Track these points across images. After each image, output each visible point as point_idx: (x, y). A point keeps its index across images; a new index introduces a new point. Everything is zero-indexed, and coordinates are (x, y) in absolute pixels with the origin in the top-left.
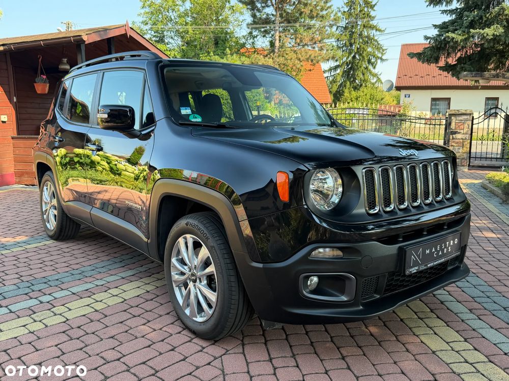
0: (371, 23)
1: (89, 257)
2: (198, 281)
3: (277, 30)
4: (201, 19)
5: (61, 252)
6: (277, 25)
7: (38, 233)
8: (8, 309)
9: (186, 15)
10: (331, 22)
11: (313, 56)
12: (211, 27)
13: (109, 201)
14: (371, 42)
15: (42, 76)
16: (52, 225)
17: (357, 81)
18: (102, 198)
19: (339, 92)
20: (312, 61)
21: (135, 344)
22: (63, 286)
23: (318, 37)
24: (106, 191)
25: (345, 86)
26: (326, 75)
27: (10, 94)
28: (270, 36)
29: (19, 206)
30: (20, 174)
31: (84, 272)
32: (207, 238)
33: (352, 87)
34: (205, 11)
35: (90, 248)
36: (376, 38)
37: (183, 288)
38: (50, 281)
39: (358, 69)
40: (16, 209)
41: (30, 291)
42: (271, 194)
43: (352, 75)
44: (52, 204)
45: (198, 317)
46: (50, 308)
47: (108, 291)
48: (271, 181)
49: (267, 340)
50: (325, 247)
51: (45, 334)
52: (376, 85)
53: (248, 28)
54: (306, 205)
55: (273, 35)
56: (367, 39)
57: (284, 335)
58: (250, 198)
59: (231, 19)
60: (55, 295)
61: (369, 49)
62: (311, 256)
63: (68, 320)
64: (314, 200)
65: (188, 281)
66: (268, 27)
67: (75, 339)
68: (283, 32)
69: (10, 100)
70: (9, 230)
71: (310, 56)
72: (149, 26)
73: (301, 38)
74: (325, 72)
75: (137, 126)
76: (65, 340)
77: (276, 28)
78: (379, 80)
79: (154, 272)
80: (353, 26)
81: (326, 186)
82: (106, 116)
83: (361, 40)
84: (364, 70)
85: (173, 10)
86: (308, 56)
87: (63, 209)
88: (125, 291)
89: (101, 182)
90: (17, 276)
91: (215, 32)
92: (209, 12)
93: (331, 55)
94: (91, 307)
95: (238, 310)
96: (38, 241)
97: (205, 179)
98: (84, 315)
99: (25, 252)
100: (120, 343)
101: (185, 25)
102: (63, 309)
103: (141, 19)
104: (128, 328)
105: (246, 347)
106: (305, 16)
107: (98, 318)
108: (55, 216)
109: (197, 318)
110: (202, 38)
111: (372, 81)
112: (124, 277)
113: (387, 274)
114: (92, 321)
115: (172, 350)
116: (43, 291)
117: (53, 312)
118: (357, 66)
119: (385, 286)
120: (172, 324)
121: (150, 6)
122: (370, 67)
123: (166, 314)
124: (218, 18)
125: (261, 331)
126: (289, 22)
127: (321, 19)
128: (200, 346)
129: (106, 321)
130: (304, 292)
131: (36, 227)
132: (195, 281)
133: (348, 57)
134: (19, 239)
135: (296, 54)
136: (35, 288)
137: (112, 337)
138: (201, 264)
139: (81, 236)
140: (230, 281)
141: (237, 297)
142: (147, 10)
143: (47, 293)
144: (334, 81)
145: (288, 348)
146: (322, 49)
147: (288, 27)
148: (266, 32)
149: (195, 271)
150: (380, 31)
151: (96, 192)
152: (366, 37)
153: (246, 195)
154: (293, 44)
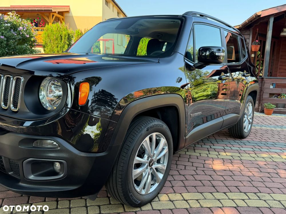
15: (256, 41)
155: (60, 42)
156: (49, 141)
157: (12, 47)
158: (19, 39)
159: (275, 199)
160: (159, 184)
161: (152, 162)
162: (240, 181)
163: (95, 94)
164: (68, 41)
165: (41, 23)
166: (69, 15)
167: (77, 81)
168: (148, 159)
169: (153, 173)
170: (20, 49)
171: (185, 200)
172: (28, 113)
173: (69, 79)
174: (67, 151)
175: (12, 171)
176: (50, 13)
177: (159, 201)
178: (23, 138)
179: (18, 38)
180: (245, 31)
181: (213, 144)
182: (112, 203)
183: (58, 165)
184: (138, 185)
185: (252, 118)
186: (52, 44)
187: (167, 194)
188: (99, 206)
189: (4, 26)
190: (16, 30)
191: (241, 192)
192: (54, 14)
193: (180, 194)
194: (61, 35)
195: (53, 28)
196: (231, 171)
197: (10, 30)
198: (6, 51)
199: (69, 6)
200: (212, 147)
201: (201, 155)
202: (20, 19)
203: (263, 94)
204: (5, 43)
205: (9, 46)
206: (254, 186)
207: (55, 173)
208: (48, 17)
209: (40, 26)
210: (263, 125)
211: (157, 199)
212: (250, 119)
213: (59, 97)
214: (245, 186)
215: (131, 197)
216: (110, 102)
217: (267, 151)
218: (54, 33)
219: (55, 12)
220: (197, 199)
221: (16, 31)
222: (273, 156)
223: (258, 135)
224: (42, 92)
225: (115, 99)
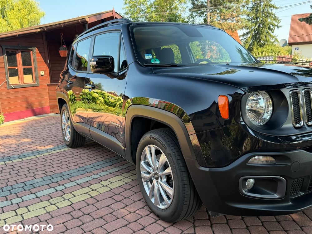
0: (270, 3)
1: (90, 159)
2: (159, 178)
3: (208, 11)
4: (160, 9)
5: (73, 156)
6: (208, 8)
7: (60, 143)
8: (35, 195)
9: (151, 7)
10: (244, 4)
11: (232, 26)
12: (166, 13)
13: (103, 123)
14: (270, 16)
15: (63, 46)
16: (68, 138)
17: (261, 41)
18: (99, 121)
19: (250, 49)
20: (232, 29)
21: (116, 224)
22: (72, 179)
23: (235, 14)
24: (102, 116)
25: (254, 45)
26: (241, 38)
27: (45, 58)
28: (204, 15)
29: (51, 127)
30: (52, 107)
31: (86, 169)
32: (165, 148)
33: (258, 45)
34: (163, 3)
35: (91, 153)
36: (273, 13)
37: (149, 183)
38: (64, 175)
39: (262, 33)
40: (49, 128)
41: (51, 182)
42: (215, 113)
43: (258, 37)
44: (68, 124)
45: (161, 205)
46: (62, 195)
47: (101, 183)
48: (214, 102)
49: (212, 223)
50: (259, 156)
51: (57, 214)
52: (275, 43)
53: (190, 11)
54: (244, 121)
55: (206, 15)
56: (267, 14)
57: (225, 220)
58: (196, 117)
59: (179, 7)
60: (66, 185)
61: (269, 21)
62: (248, 163)
63: (72, 204)
64: (250, 117)
65: (153, 178)
66: (203, 10)
67: (76, 218)
68: (212, 13)
69: (46, 62)
70: (43, 141)
71: (230, 26)
72: (129, 15)
73: (224, 15)
74: (240, 36)
75: (116, 70)
76: (69, 219)
77: (208, 10)
78: (276, 40)
79: (131, 169)
80: (258, 6)
81: (258, 106)
82: (95, 63)
83: (263, 15)
84: (266, 34)
85: (143, 4)
86: (229, 26)
87: (74, 128)
88: (112, 183)
89: (99, 110)
90: (44, 172)
91: (169, 16)
92: (165, 4)
93: (244, 25)
94: (88, 194)
95: (190, 202)
96: (60, 148)
97: (164, 104)
98: (83, 201)
99: (51, 156)
100: (106, 222)
101: (151, 13)
102: (69, 196)
103: (124, 11)
104: (112, 211)
105: (197, 229)
106: (226, 1)
107: (92, 203)
108: (70, 132)
109: (159, 205)
110: (161, 20)
111: (272, 41)
112: (111, 172)
113: (310, 176)
114: (88, 205)
115: (143, 229)
116: (58, 182)
117: (63, 198)
118: (261, 32)
119: (309, 185)
120: (143, 208)
121: (129, 3)
122: (270, 32)
123: (138, 201)
124: (171, 7)
125: (208, 216)
126: (216, 6)
127: (237, 2)
128: (163, 227)
129: (98, 205)
130: (244, 191)
131: (59, 139)
132: (157, 179)
133: (255, 26)
134: (48, 147)
135: (221, 25)
136: (53, 180)
137: (101, 218)
138: (161, 167)
139: (86, 145)
140: (183, 181)
141: (189, 193)
142: (128, 5)
143: (61, 184)
144: (246, 42)
145: (229, 230)
146: (238, 21)
147: (215, 9)
148: (202, 13)
149: (157, 171)
150: (276, 8)
151: (96, 117)
152: (267, 13)
153: (194, 115)
154: (219, 19)
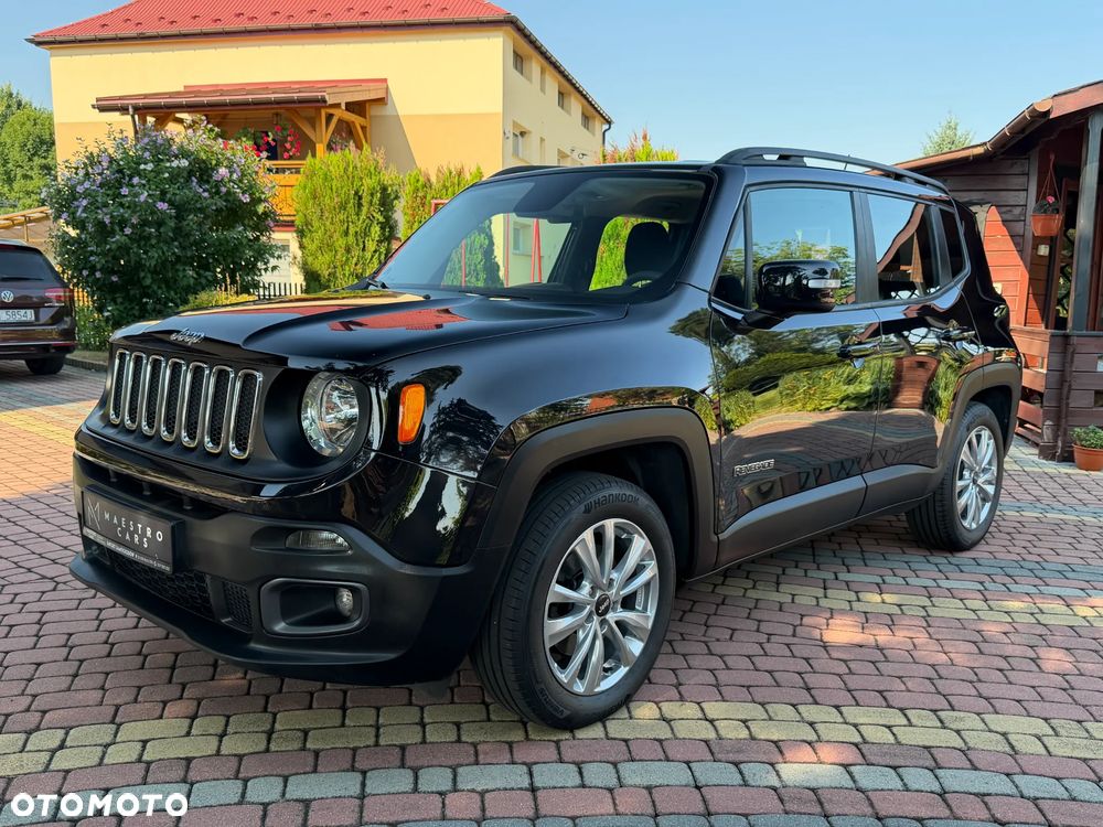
15: (1048, 197)
27: (1024, 240)
69: (1022, 251)
155: (354, 217)
156: (325, 535)
157: (192, 239)
158: (219, 211)
159: (992, 728)
160: (630, 671)
161: (606, 604)
162: (900, 678)
163: (442, 411)
164: (382, 212)
165: (288, 145)
166: (387, 111)
167: (392, 381)
168: (592, 594)
169: (611, 637)
170: (221, 244)
171: (707, 720)
172: (274, 462)
173: (374, 377)
174: (370, 560)
175: (230, 614)
176: (318, 110)
177: (631, 718)
178: (262, 526)
179: (214, 208)
180: (1010, 162)
181: (847, 567)
182: (493, 717)
183: (346, 598)
184: (564, 664)
185: (998, 482)
186: (328, 223)
187: (656, 703)
188: (458, 725)
189: (167, 167)
190: (205, 178)
191: (889, 706)
192: (331, 111)
193: (699, 704)
194: (356, 193)
195: (331, 168)
196: (881, 650)
197: (188, 180)
198: (174, 253)
199: (385, 80)
200: (841, 576)
201: (796, 601)
202: (220, 140)
203: (1069, 392)
204: (172, 224)
205: (183, 234)
206: (939, 693)
207: (339, 617)
208: (313, 123)
209: (285, 156)
210: (1056, 505)
211: (623, 713)
212: (990, 483)
213: (349, 422)
214: (909, 691)
215: (540, 696)
216: (483, 434)
217: (1033, 590)
218: (334, 183)
219: (337, 106)
220: (743, 717)
221: (208, 182)
222: (1044, 607)
223: (1021, 540)
224: (309, 410)
225: (495, 427)
